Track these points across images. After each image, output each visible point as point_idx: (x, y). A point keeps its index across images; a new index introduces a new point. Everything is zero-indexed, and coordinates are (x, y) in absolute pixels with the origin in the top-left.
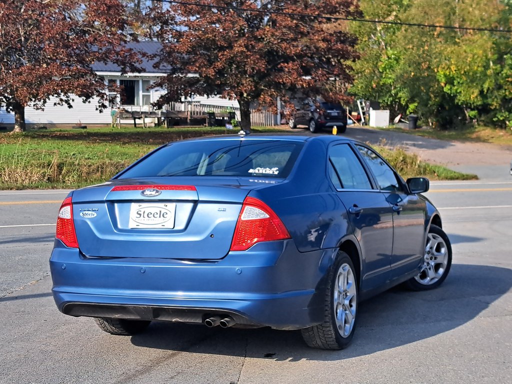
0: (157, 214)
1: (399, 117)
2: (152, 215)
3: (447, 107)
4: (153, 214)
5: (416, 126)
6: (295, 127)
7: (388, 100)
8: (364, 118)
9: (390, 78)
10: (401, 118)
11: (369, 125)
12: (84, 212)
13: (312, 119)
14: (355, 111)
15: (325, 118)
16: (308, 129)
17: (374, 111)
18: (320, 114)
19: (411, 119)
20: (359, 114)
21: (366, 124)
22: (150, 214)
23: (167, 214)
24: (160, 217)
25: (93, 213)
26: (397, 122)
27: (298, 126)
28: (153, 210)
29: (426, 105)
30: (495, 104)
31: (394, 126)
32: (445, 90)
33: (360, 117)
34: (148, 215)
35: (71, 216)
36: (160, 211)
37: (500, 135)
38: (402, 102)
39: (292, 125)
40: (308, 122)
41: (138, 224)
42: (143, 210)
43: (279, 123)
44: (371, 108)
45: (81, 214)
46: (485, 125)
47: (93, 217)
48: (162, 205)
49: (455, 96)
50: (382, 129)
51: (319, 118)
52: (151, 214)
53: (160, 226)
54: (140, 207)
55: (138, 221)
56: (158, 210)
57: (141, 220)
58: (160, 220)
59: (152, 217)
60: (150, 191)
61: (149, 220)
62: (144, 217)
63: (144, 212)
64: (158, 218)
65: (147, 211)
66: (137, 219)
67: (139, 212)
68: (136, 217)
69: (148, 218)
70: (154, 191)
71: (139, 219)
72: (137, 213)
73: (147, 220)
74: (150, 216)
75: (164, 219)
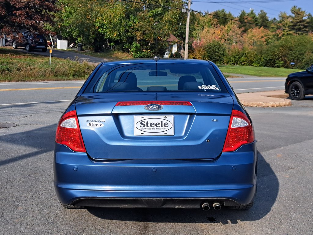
1: (73, 44)
2: (155, 125)
3: (99, 40)
4: (155, 124)
5: (82, 50)
6: (16, 48)
7: (66, 35)
8: (54, 44)
9: (68, 23)
10: (74, 45)
11: (57, 48)
12: (91, 123)
13: (27, 43)
14: (49, 40)
15: (35, 44)
16: (25, 49)
17: (60, 41)
18: (32, 41)
19: (79, 46)
20: (51, 42)
21: (55, 48)
22: (152, 124)
23: (168, 124)
24: (162, 126)
25: (100, 124)
26: (72, 47)
27: (18, 47)
28: (155, 121)
29: (88, 38)
30: (125, 40)
31: (71, 49)
32: (99, 30)
33: (52, 43)
35: (78, 127)
36: (162, 122)
37: (126, 56)
38: (74, 36)
39: (15, 46)
40: (25, 45)
41: (143, 132)
42: (146, 121)
43: (4, 45)
44: (58, 39)
45: (88, 125)
46: (118, 50)
47: (100, 127)
48: (162, 117)
49: (104, 34)
50: (64, 50)
51: (32, 43)
52: (154, 124)
53: (162, 134)
54: (143, 119)
55: (142, 130)
56: (159, 121)
57: (146, 129)
58: (162, 128)
59: (155, 127)
60: (154, 106)
61: (152, 129)
62: (147, 126)
63: (147, 122)
64: (160, 127)
65: (150, 121)
66: (141, 128)
67: (143, 123)
68: (141, 127)
69: (152, 128)
70: (157, 106)
71: (143, 128)
72: (141, 123)
73: (151, 129)
74: (153, 126)
75: (166, 128)
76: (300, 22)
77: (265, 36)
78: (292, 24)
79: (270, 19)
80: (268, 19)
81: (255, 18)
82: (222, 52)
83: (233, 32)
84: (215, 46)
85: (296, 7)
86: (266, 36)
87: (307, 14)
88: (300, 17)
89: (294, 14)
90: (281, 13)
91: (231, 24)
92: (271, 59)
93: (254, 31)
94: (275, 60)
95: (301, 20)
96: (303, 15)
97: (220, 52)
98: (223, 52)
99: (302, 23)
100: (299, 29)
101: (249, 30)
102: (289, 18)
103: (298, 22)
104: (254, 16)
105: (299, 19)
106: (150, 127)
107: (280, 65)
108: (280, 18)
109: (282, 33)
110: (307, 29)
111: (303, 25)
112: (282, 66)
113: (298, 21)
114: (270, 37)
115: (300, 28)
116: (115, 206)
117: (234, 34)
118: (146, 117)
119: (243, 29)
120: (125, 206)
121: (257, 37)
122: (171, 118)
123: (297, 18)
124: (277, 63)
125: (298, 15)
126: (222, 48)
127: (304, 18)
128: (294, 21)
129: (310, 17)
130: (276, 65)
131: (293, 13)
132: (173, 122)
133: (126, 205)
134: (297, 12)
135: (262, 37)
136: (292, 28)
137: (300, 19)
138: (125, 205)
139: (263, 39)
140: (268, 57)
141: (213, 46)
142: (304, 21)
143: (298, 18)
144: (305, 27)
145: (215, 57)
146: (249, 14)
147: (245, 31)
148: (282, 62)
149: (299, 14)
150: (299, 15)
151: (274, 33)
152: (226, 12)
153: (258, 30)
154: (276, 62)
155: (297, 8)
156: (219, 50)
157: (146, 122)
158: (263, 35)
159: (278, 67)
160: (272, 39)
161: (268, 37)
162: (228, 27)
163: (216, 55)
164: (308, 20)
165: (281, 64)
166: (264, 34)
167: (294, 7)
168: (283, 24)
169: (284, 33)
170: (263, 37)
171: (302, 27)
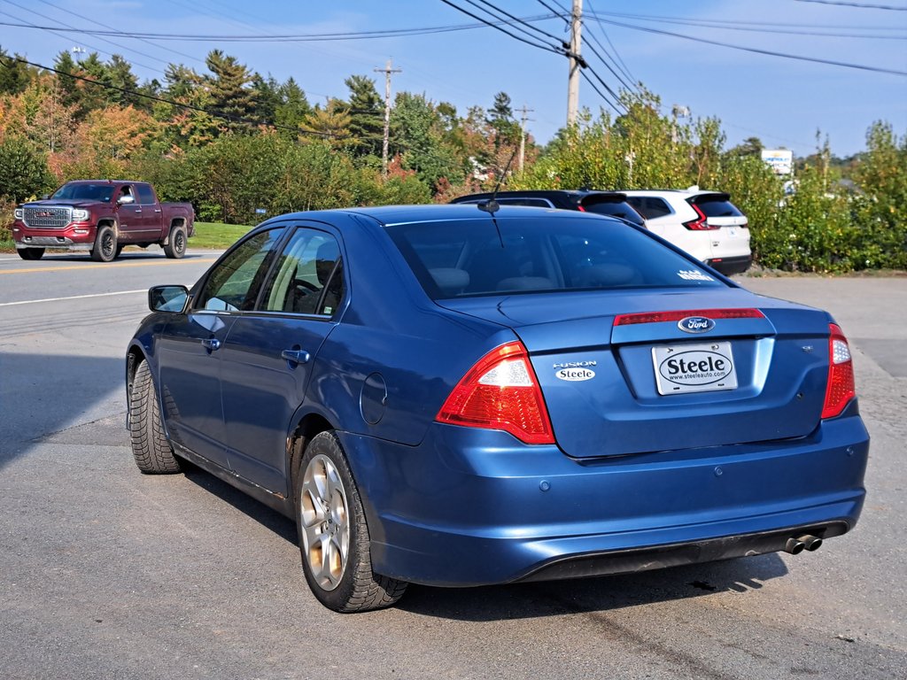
0: (706, 364)
2: (697, 367)
4: (698, 363)
12: (566, 371)
22: (692, 365)
23: (722, 363)
24: (712, 369)
25: (587, 371)
28: (698, 357)
34: (689, 365)
35: (533, 381)
36: (710, 359)
41: (677, 386)
42: (678, 359)
45: (558, 374)
47: (587, 378)
52: (695, 364)
53: (715, 387)
54: (672, 354)
55: (674, 380)
56: (704, 357)
57: (681, 377)
58: (713, 372)
59: (699, 372)
60: (698, 322)
61: (694, 376)
62: (683, 371)
63: (681, 361)
64: (709, 372)
65: (687, 359)
66: (672, 375)
67: (673, 363)
68: (670, 373)
69: (692, 374)
70: (703, 321)
71: (676, 375)
72: (670, 364)
73: (691, 377)
74: (694, 369)
75: (720, 372)
76: (235, 96)
77: (140, 132)
78: (213, 101)
79: (140, 83)
80: (136, 82)
81: (103, 77)
82: (38, 175)
83: (45, 116)
84: (12, 156)
85: (221, 53)
86: (144, 130)
87: (252, 74)
88: (232, 83)
89: (218, 72)
90: (173, 67)
91: (38, 90)
92: (187, 197)
93: (108, 114)
94: (197, 201)
95: (238, 90)
96: (241, 77)
97: (31, 175)
98: (41, 174)
99: (241, 100)
100: (235, 116)
101: (93, 113)
102: (204, 84)
103: (229, 97)
104: (99, 71)
105: (231, 89)
106: (689, 373)
107: (212, 215)
108: (170, 81)
109: (190, 124)
110: (256, 118)
111: (244, 105)
112: (218, 218)
113: (230, 93)
114: (156, 135)
115: (237, 111)
116: (624, 569)
117: (49, 120)
118: (677, 349)
119: (74, 108)
120: (646, 566)
121: (120, 134)
122: (726, 348)
123: (225, 85)
124: (204, 210)
125: (227, 77)
126: (35, 163)
127: (244, 86)
128: (219, 92)
129: (259, 83)
130: (202, 214)
131: (213, 70)
132: (731, 356)
133: (649, 564)
134: (224, 67)
135: (133, 135)
136: (215, 110)
137: (234, 89)
138: (646, 564)
139: (137, 141)
140: (179, 191)
141: (8, 157)
142: (244, 93)
143: (230, 86)
144: (249, 110)
145: (16, 188)
146: (86, 65)
147: (79, 116)
148: (218, 207)
149: (230, 75)
150: (232, 78)
151: (166, 125)
152: (5, 52)
153: (118, 114)
154: (203, 206)
155: (224, 57)
156: (25, 168)
157: (678, 362)
158: (135, 127)
159: (208, 219)
160: (159, 140)
161: (150, 136)
162: (29, 100)
163: (18, 182)
164: (256, 92)
165: (215, 213)
166: (138, 124)
167: (216, 52)
168: (190, 100)
169: (194, 123)
170: (136, 135)
171: (242, 110)
